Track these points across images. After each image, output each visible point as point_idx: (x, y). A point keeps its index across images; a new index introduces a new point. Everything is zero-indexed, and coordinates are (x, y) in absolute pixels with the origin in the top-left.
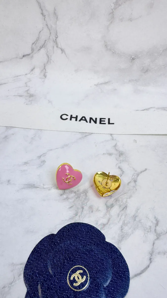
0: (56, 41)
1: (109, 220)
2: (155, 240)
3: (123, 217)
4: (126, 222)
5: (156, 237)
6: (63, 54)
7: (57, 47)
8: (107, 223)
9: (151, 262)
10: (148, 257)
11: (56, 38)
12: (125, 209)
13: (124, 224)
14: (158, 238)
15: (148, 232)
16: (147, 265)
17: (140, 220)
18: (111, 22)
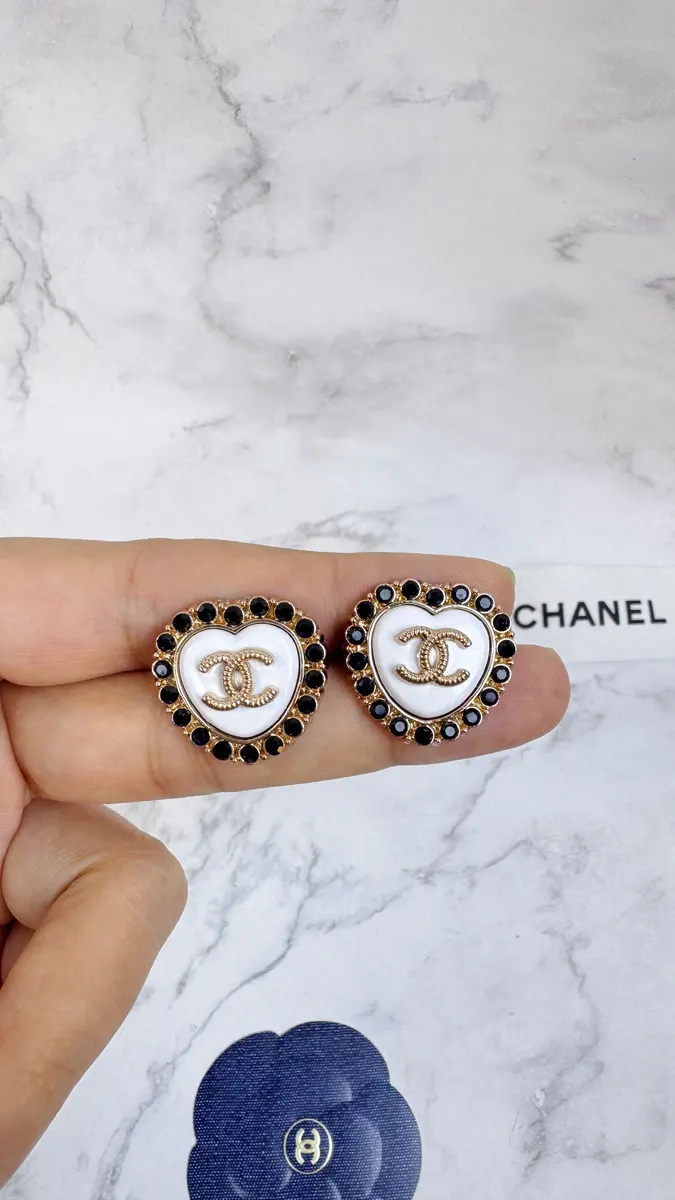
0: (48, 290)
1: (205, 861)
2: (305, 898)
3: (239, 850)
4: (244, 862)
5: (307, 892)
6: (76, 326)
7: (53, 304)
8: (202, 868)
9: (289, 947)
10: (285, 937)
11: (46, 280)
12: (245, 830)
13: (241, 867)
14: (311, 895)
15: (292, 881)
16: (281, 954)
17: (278, 855)
18: (216, 255)
